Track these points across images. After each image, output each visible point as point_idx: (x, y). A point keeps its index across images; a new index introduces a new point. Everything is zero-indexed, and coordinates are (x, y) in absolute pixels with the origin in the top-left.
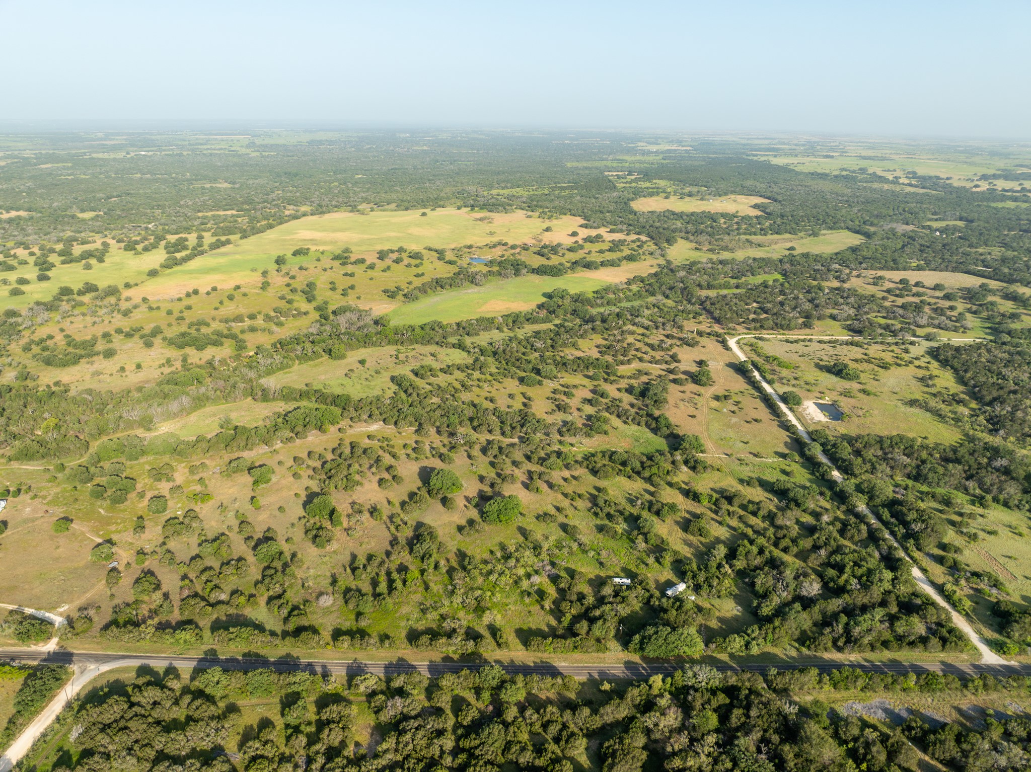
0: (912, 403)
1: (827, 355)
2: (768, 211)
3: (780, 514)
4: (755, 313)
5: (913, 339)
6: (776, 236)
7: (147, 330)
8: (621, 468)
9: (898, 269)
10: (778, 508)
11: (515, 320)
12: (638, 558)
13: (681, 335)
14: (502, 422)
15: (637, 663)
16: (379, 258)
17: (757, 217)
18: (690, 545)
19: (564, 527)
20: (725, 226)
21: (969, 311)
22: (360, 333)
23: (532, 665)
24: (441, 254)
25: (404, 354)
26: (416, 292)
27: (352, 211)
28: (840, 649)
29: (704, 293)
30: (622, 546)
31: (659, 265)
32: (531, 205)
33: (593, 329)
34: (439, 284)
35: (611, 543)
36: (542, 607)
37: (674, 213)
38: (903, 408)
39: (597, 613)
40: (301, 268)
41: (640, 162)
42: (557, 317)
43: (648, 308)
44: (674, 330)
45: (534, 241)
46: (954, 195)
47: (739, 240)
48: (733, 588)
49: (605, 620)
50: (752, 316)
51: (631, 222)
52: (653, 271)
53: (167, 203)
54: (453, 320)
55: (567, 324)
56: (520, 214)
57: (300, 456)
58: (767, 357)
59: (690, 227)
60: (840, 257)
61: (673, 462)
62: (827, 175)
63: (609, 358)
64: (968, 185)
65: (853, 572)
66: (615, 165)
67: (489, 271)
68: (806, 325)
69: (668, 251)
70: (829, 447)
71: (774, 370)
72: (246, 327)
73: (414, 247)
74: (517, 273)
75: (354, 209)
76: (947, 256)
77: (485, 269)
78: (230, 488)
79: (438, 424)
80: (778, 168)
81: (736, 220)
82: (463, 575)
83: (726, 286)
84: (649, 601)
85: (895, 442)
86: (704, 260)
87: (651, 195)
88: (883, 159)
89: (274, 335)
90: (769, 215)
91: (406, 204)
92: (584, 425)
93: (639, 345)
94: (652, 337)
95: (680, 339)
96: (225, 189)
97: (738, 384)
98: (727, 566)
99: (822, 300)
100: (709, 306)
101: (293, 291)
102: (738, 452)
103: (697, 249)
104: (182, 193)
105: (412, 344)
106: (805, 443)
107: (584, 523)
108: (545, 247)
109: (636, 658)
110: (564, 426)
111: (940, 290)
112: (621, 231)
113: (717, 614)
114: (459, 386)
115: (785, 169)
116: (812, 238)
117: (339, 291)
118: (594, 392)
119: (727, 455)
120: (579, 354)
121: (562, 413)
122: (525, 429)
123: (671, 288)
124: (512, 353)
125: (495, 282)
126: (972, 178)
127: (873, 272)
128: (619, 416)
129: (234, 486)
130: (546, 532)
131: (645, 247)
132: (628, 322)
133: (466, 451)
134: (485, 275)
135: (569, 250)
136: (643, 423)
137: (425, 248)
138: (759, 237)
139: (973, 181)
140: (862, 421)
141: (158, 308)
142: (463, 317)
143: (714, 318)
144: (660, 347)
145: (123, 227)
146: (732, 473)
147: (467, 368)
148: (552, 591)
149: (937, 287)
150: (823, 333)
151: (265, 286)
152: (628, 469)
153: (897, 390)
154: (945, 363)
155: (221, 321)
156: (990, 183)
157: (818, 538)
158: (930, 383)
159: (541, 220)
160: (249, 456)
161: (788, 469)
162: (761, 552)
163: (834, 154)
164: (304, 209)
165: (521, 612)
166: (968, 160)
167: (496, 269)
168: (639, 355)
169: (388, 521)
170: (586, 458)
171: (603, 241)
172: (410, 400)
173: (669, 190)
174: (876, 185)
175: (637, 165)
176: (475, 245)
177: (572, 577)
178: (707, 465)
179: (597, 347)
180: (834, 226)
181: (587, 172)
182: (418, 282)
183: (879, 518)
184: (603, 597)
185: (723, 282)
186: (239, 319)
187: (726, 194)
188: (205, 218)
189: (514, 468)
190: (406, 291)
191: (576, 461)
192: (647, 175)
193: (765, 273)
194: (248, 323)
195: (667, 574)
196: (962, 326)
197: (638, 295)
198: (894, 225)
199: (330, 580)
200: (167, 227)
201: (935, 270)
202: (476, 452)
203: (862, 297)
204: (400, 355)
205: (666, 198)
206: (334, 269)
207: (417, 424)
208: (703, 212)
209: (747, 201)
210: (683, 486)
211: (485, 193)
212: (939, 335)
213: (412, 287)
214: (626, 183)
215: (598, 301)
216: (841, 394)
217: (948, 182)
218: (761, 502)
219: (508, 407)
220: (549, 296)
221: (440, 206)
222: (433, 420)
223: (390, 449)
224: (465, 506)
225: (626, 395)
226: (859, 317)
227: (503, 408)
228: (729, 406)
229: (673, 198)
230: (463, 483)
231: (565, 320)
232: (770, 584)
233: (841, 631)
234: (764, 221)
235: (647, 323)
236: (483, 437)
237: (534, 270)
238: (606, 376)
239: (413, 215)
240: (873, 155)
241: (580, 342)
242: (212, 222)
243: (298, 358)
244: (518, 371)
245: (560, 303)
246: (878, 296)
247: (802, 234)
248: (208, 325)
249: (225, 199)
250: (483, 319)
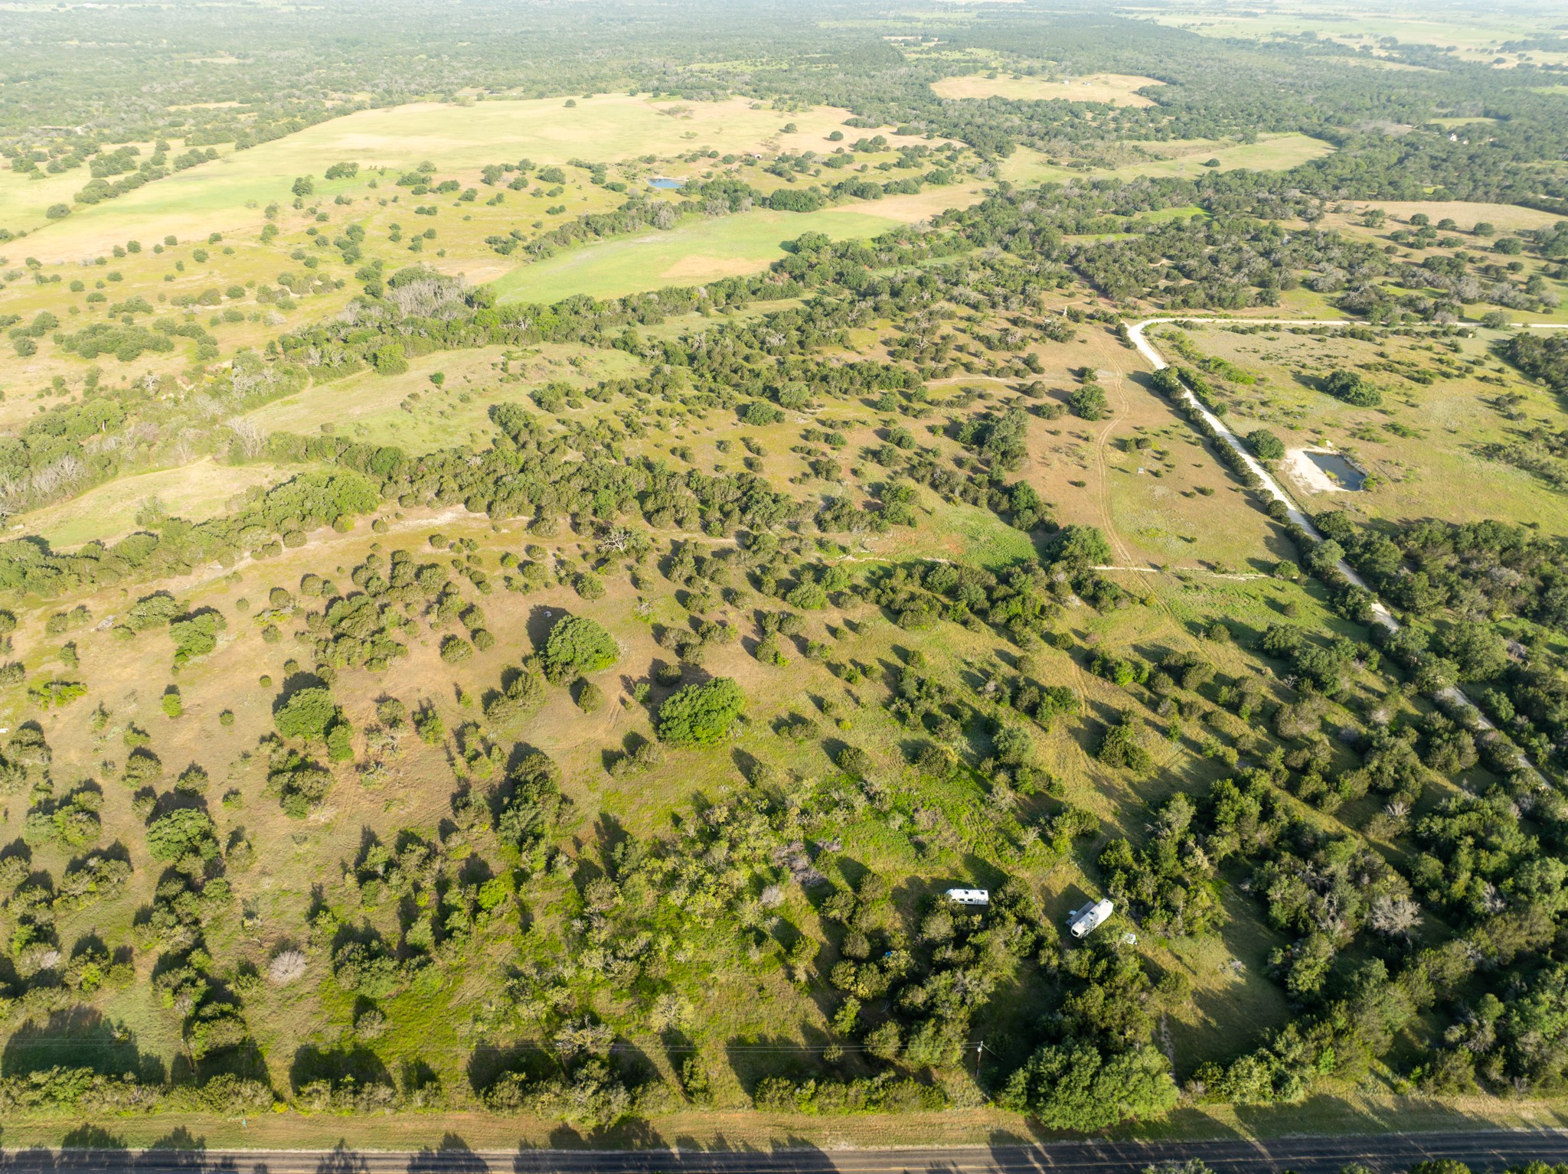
0: (1492, 452)
1: (1310, 355)
2: (1164, 99)
3: (1287, 708)
4: (1167, 276)
5: (1461, 325)
6: (1182, 143)
7: (27, 322)
8: (946, 601)
9: (1402, 198)
10: (1278, 691)
11: (730, 293)
12: (999, 830)
13: (1039, 320)
14: (704, 502)
15: (1020, 1140)
16: (483, 181)
17: (1146, 110)
18: (1107, 790)
19: (836, 750)
20: (1094, 124)
21: (1544, 270)
22: (436, 321)
23: (768, 1150)
24: (597, 173)
25: (519, 362)
26: (549, 243)
27: (444, 101)
28: (1494, 1089)
29: (1073, 241)
30: (960, 794)
31: (987, 192)
32: (758, 89)
33: (876, 309)
34: (592, 227)
35: (938, 791)
36: (791, 976)
37: (1006, 103)
38: (1476, 463)
39: (918, 997)
40: (339, 201)
41: (940, 20)
42: (808, 286)
43: (972, 268)
44: (1026, 309)
45: (764, 150)
46: (1467, 76)
47: (1121, 148)
48: (1220, 909)
49: (941, 1019)
50: (1163, 283)
51: (933, 117)
52: (978, 201)
53: (117, 90)
54: (615, 295)
55: (827, 299)
56: (740, 103)
57: (285, 586)
58: (1204, 361)
59: (1035, 125)
60: (1298, 177)
61: (1051, 587)
62: (1252, 43)
63: (908, 365)
64: (1486, 59)
65: (1477, 861)
66: (899, 25)
67: (684, 203)
68: (1263, 300)
69: (1001, 167)
70: (1358, 550)
71: (1220, 387)
72: (220, 314)
73: (547, 160)
74: (735, 205)
75: (448, 96)
76: (1480, 175)
77: (677, 200)
78: (125, 666)
79: (574, 508)
80: (1168, 31)
81: (1111, 114)
82: (610, 889)
83: (1110, 228)
84: (1034, 955)
85: (1484, 535)
86: (1066, 182)
87: (964, 72)
88: (1338, 18)
89: (274, 328)
90: (1165, 106)
91: (541, 88)
92: (867, 505)
93: (963, 339)
94: (986, 323)
95: (1038, 326)
96: (227, 67)
97: (1157, 415)
98: (1199, 852)
99: (1283, 254)
100: (1084, 264)
101: (322, 243)
102: (1176, 561)
103: (1050, 163)
104: (149, 73)
105: (534, 341)
106: (1307, 540)
107: (876, 739)
108: (784, 159)
109: (1016, 1122)
110: (828, 508)
111: (1486, 235)
112: (917, 132)
113: (1192, 982)
114: (620, 427)
115: (1182, 33)
116: (1243, 145)
117: (407, 242)
118: (884, 434)
119: (1154, 566)
120: (852, 358)
121: (822, 480)
122: (749, 516)
123: (1013, 232)
124: (724, 357)
125: (696, 222)
126: (1490, 48)
127: (1362, 204)
128: (934, 486)
129: (134, 660)
130: (796, 764)
131: (961, 160)
132: (939, 295)
133: (630, 568)
134: (676, 210)
135: (827, 164)
136: (984, 501)
137: (570, 163)
138: (1154, 143)
139: (1491, 52)
140: (1403, 489)
141: (56, 279)
142: (634, 288)
143: (1096, 287)
144: (1002, 342)
145: (24, 130)
146: (1170, 609)
147: (638, 387)
148: (811, 927)
149: (1480, 230)
150: (1296, 314)
151: (269, 234)
152: (962, 605)
153: (1454, 425)
154: (1531, 372)
155: (174, 303)
156: (1520, 56)
157: (1379, 769)
158: (1514, 410)
159: (776, 112)
160: (183, 587)
161: (1282, 598)
162: (1267, 813)
163: (1258, 11)
164: (359, 97)
165: (741, 990)
166: (1475, 20)
167: (696, 198)
168: (965, 358)
169: (453, 742)
170: (875, 581)
171: (887, 149)
172: (522, 457)
173: (993, 64)
174: (1334, 60)
175: (937, 26)
176: (659, 157)
177: (857, 887)
178: (1120, 592)
179: (885, 343)
180: (1277, 126)
181: (854, 35)
182: (552, 224)
183: (1491, 714)
184: (932, 945)
185: (1103, 219)
186: (210, 297)
187: (1090, 71)
188: (179, 114)
189: (728, 606)
190: (530, 240)
191: (855, 589)
192: (954, 41)
193: (1174, 205)
194: (227, 304)
195: (1068, 874)
196: (1541, 301)
197: (954, 245)
198: (1380, 124)
199: (306, 905)
200: (106, 131)
201: (1466, 200)
202: (649, 571)
203: (1352, 248)
204: (511, 363)
205: (991, 77)
206: (401, 202)
207: (533, 508)
208: (1056, 101)
209: (1126, 84)
210: (1077, 641)
211: (680, 69)
212: (1510, 317)
213: (542, 232)
214: (921, 53)
215: (883, 256)
216: (1353, 435)
217: (1450, 54)
218: (1243, 679)
219: (717, 468)
220: (794, 248)
221: (599, 91)
222: (564, 500)
223: (474, 568)
224: (623, 702)
225: (946, 440)
226: (1356, 284)
227: (706, 473)
228: (1144, 462)
229: (1001, 78)
230: (620, 644)
231: (824, 292)
232: (1301, 900)
233: (1490, 1036)
234: (1159, 117)
235: (975, 296)
236: (665, 535)
237: (764, 199)
238: (905, 403)
239: (553, 105)
240: (1320, 12)
241: (853, 334)
242: (192, 121)
243: (313, 372)
244: (736, 394)
245: (814, 260)
246: (1379, 246)
247: (1226, 139)
248: (149, 310)
249: (223, 82)
250: (670, 292)
